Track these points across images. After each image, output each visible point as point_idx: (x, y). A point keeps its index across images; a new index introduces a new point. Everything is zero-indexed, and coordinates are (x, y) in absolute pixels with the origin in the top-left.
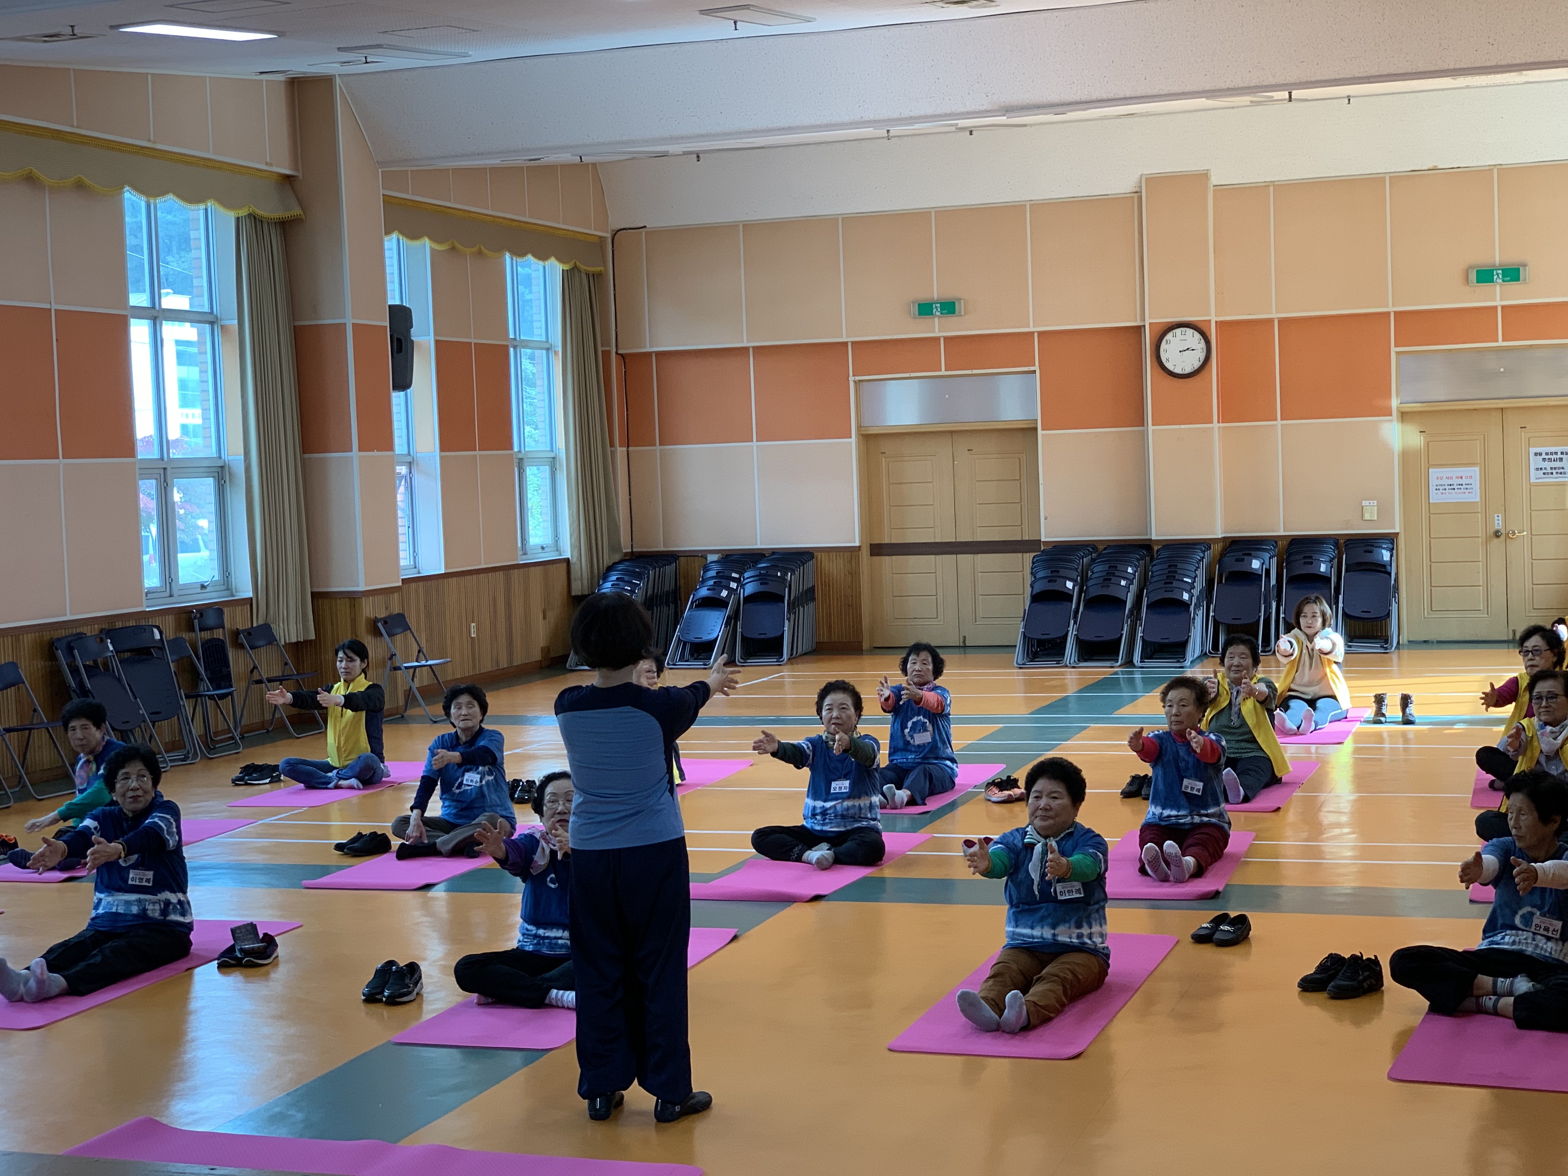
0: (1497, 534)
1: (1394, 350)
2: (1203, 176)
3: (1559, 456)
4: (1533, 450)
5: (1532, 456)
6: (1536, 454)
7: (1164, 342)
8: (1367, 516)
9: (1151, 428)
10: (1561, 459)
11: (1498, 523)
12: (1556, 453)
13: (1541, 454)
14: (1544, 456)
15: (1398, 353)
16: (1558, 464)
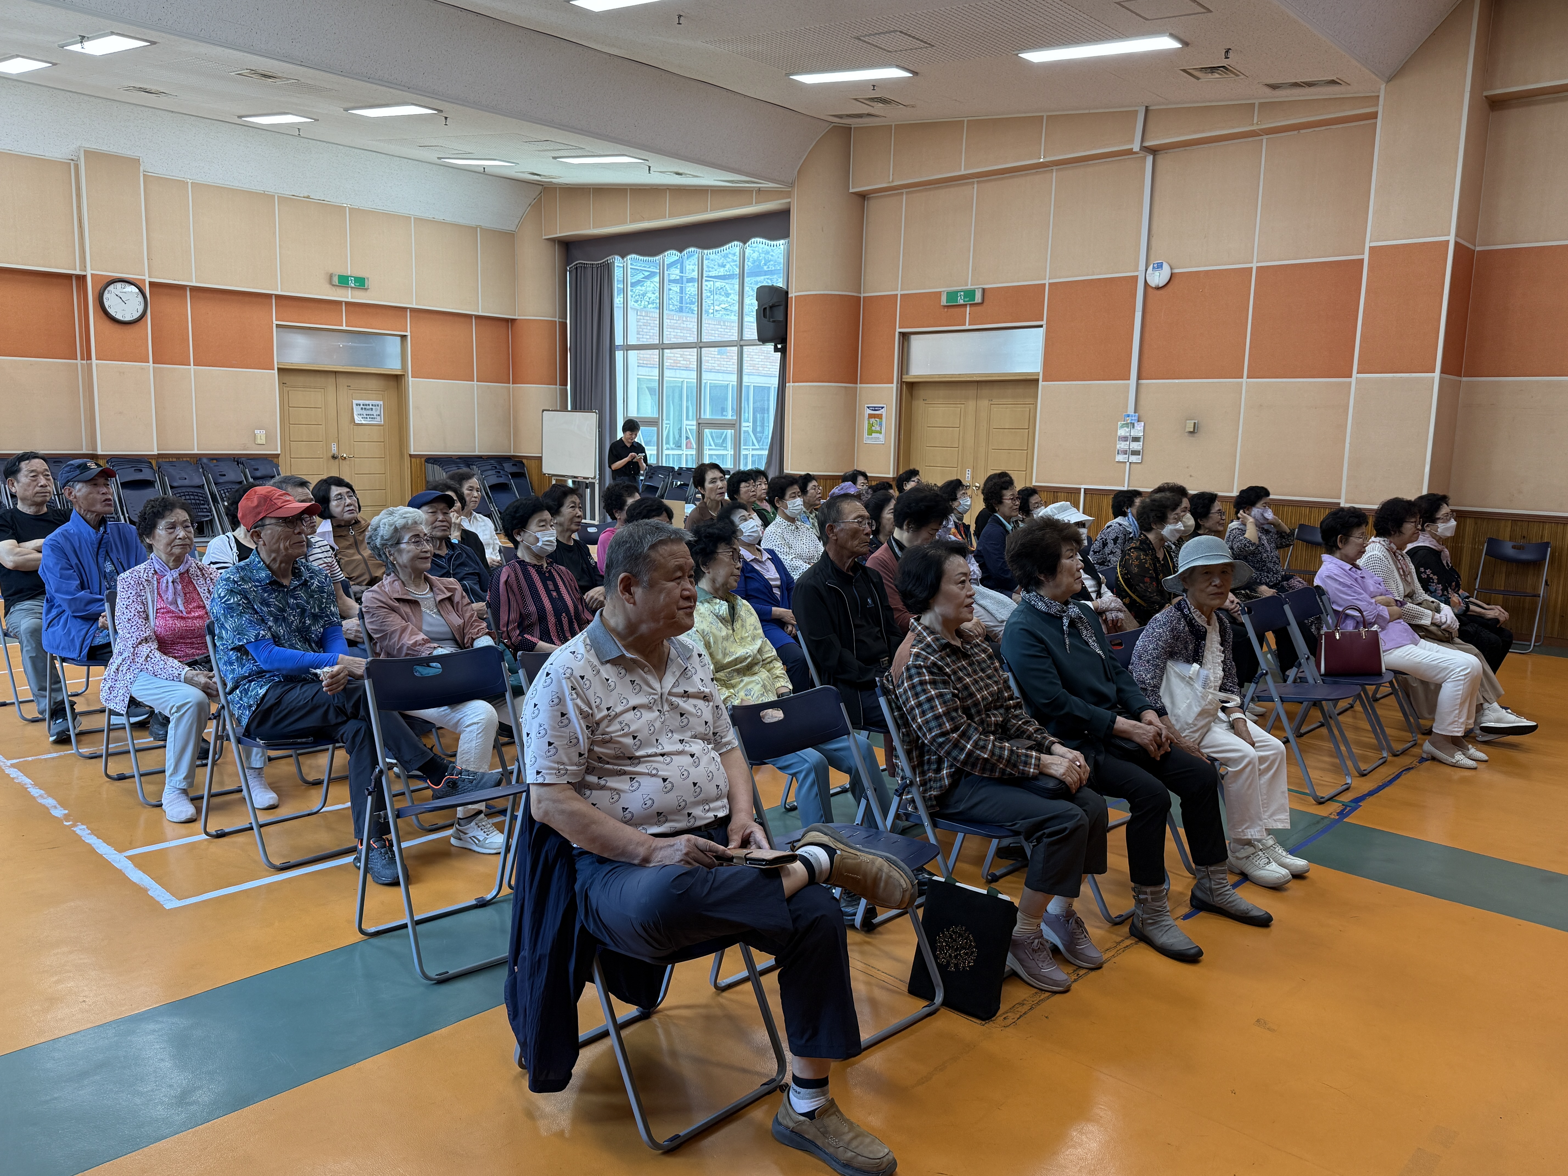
0: (334, 457)
1: (275, 322)
2: (136, 162)
3: (371, 407)
4: (355, 402)
5: (354, 406)
6: (357, 405)
7: (106, 291)
8: (259, 442)
9: (94, 361)
10: (372, 409)
11: (334, 449)
12: (369, 405)
13: (360, 405)
14: (362, 406)
15: (278, 326)
16: (369, 412)
